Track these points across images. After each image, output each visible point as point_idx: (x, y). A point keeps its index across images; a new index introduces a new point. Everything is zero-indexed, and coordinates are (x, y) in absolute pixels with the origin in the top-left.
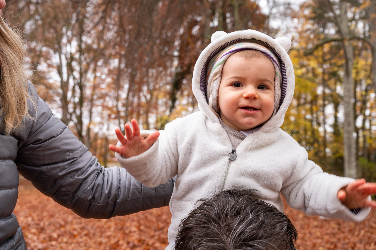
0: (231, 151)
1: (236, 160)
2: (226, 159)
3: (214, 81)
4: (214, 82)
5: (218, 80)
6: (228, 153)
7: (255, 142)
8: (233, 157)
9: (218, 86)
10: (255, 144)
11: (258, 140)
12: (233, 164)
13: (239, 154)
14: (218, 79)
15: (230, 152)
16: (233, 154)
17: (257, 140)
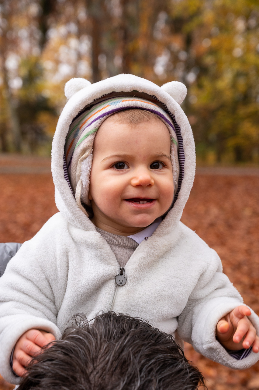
3: (82, 160)
4: (82, 163)
5: (89, 159)
6: (114, 276)
8: (121, 281)
9: (89, 168)
14: (89, 157)
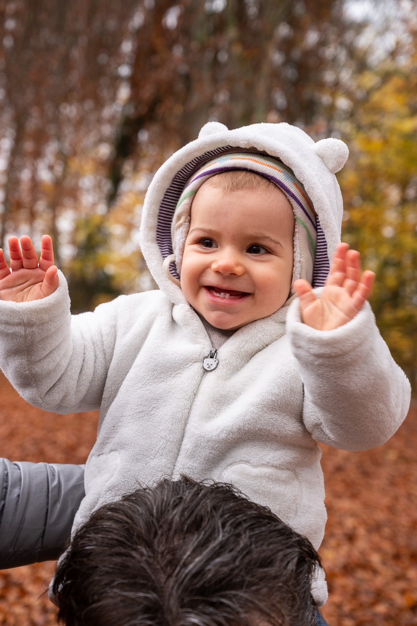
0: (207, 353)
1: (216, 370)
2: (196, 368)
3: (177, 229)
4: (177, 232)
5: (183, 229)
6: (201, 357)
7: (258, 339)
8: (210, 365)
10: (257, 342)
11: (263, 334)
12: (210, 377)
13: (223, 358)
14: (183, 226)
15: (206, 355)
16: (211, 359)
17: (260, 335)
